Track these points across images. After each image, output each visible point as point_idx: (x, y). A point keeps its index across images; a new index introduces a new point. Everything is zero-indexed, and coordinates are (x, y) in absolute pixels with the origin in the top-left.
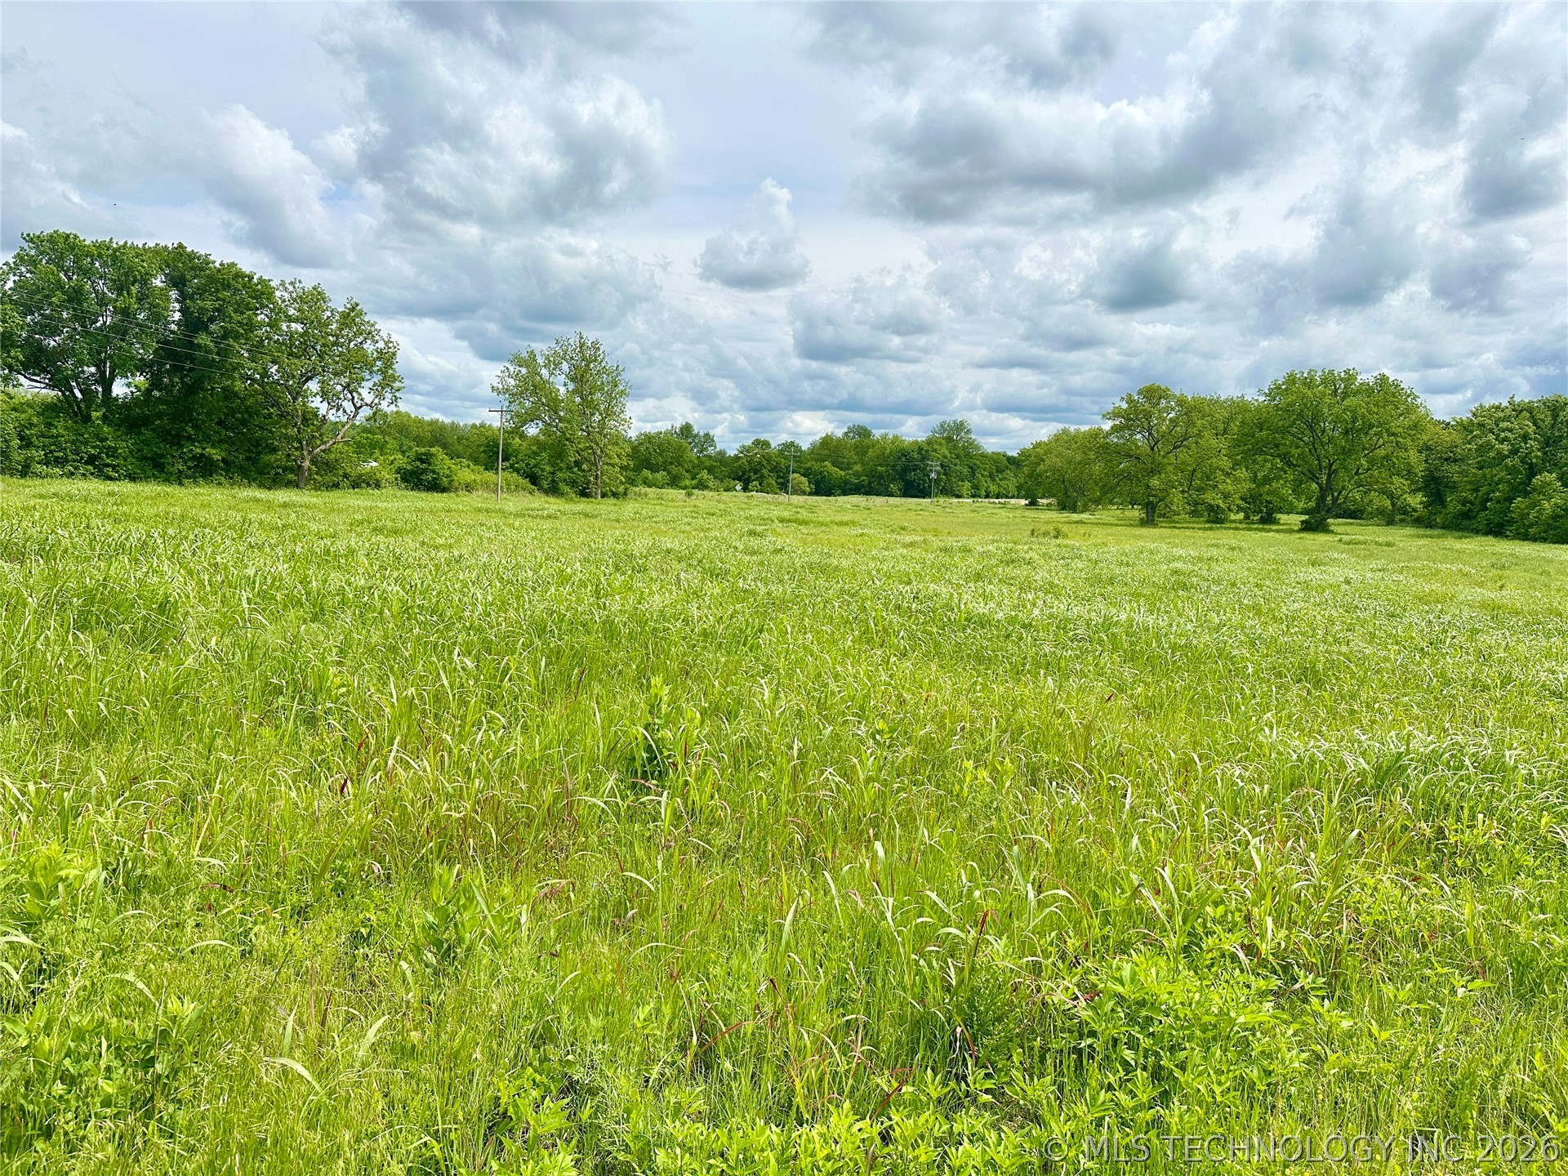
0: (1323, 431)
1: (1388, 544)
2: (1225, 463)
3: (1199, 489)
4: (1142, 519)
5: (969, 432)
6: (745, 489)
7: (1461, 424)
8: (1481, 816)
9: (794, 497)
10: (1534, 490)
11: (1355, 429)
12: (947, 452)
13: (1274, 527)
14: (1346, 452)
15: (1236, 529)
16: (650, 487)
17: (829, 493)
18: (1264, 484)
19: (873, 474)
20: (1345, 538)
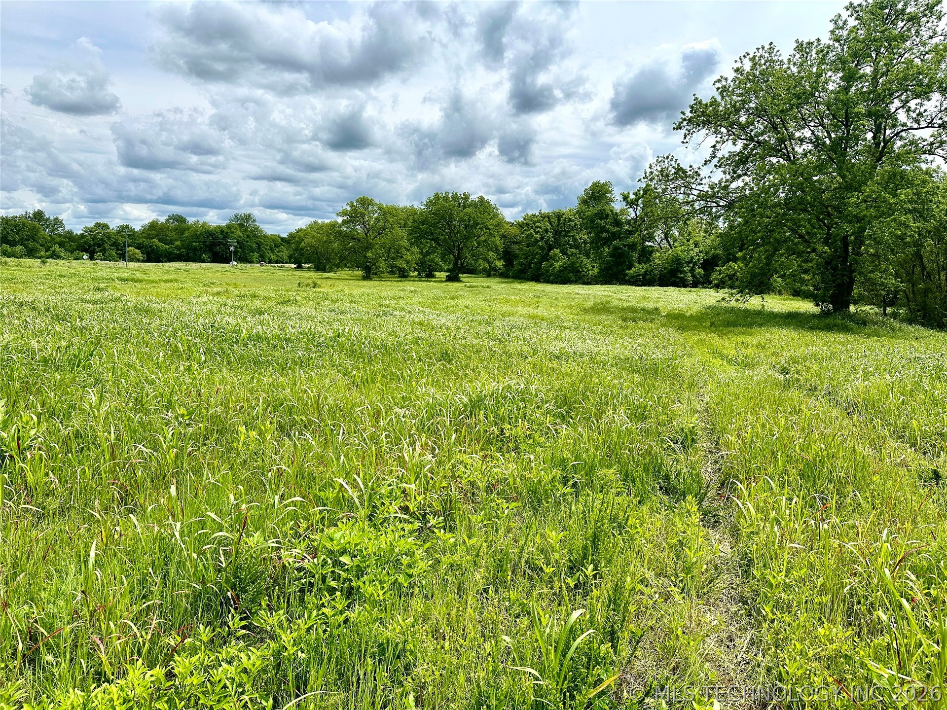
0: (455, 227)
1: (488, 287)
2: (406, 243)
3: (393, 259)
4: (363, 276)
5: (254, 221)
6: (91, 258)
7: (518, 223)
8: (520, 420)
9: (131, 263)
10: (551, 258)
11: (471, 226)
12: (240, 234)
13: (433, 279)
14: (467, 238)
15: (414, 281)
16: (9, 257)
17: (158, 260)
18: (426, 256)
19: (189, 247)
20: (468, 284)
